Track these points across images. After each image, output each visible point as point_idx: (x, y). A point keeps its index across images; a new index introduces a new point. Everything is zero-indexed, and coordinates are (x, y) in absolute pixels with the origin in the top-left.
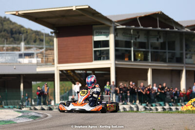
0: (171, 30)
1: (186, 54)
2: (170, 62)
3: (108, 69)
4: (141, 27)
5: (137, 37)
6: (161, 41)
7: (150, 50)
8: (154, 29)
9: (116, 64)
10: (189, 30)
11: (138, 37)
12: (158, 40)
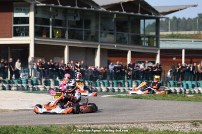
0: (88, 9)
1: (101, 33)
2: (86, 40)
3: (27, 46)
4: (60, 6)
5: (55, 14)
6: (78, 19)
7: (67, 28)
8: (72, 7)
9: (35, 41)
10: (105, 10)
11: (57, 16)
12: (75, 18)
